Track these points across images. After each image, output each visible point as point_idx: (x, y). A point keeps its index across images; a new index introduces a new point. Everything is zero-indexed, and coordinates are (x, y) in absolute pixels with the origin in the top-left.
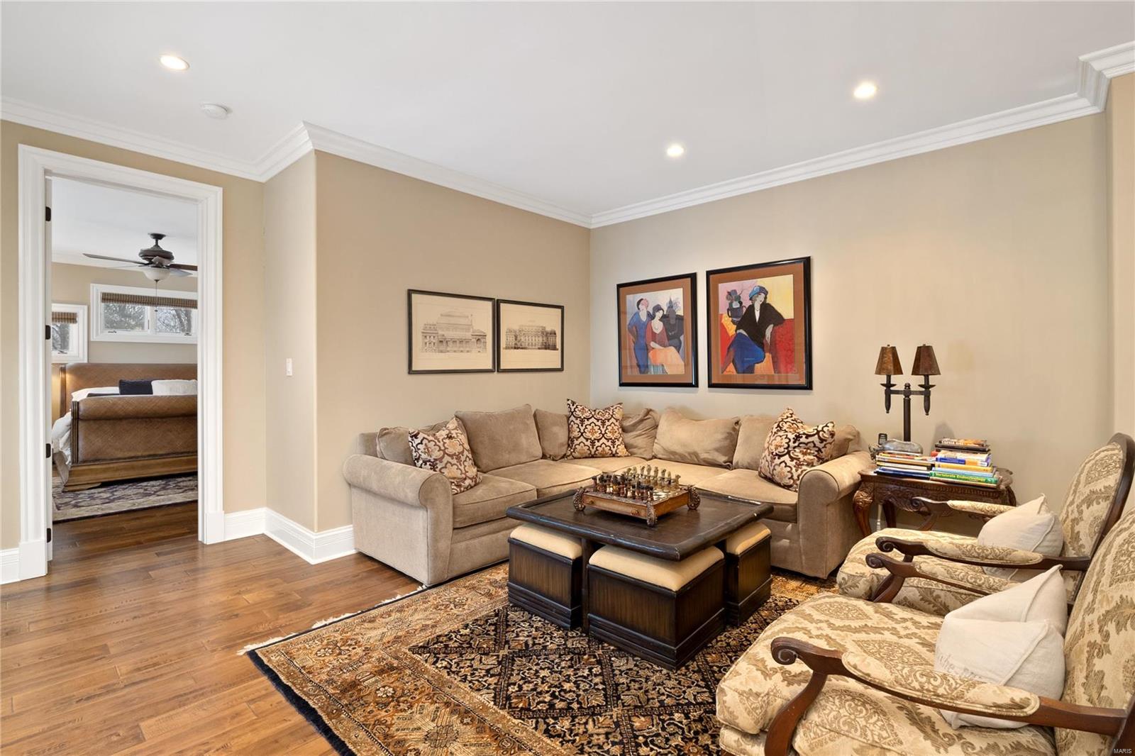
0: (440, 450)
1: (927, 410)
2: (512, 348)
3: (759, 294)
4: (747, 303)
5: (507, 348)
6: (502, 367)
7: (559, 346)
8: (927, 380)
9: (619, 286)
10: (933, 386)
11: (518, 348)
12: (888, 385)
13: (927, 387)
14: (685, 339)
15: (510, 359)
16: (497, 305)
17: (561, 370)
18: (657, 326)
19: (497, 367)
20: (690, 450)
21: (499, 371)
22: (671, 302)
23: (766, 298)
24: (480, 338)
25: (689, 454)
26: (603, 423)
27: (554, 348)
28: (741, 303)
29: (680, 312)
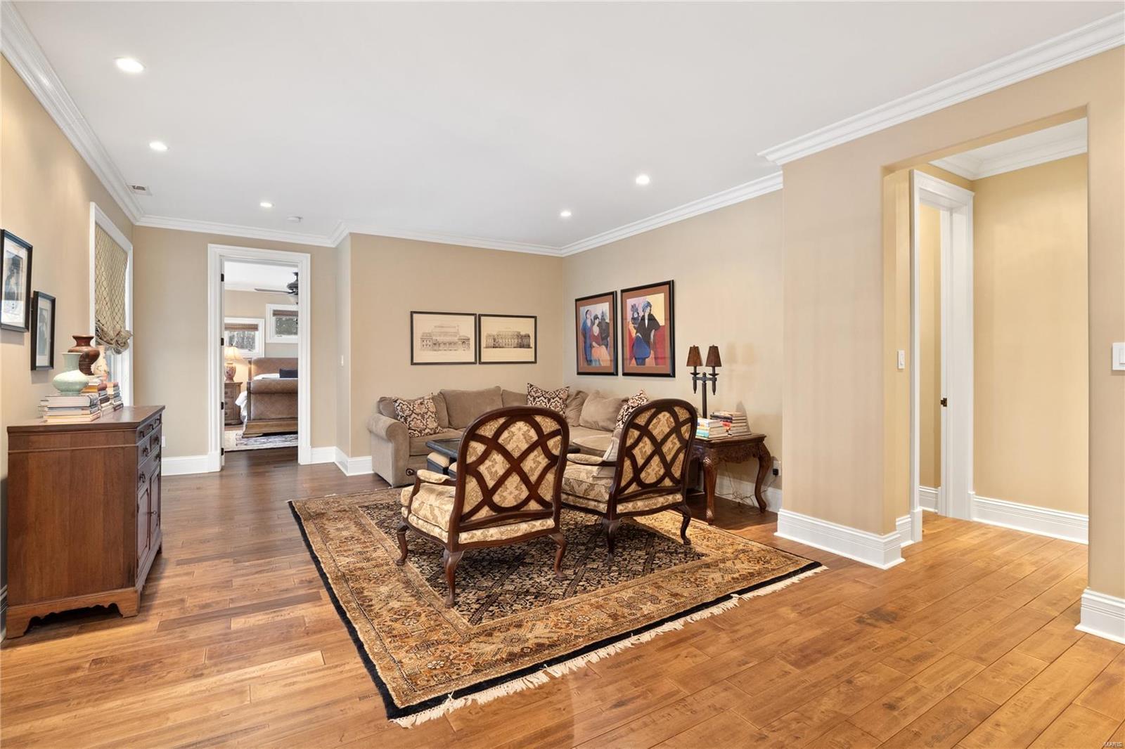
0: (410, 410)
1: (714, 391)
2: (491, 347)
3: (647, 307)
4: (641, 314)
5: (487, 347)
6: (482, 361)
7: (532, 345)
8: (714, 370)
9: (577, 300)
10: (717, 374)
11: (496, 347)
12: (695, 374)
13: (714, 375)
14: (610, 339)
15: (487, 355)
16: (478, 319)
17: (535, 362)
18: (596, 330)
19: (478, 360)
20: (594, 420)
21: (481, 363)
22: (603, 313)
23: (650, 310)
24: (465, 341)
25: (595, 422)
26: (549, 400)
27: (529, 347)
28: (638, 313)
29: (608, 321)
